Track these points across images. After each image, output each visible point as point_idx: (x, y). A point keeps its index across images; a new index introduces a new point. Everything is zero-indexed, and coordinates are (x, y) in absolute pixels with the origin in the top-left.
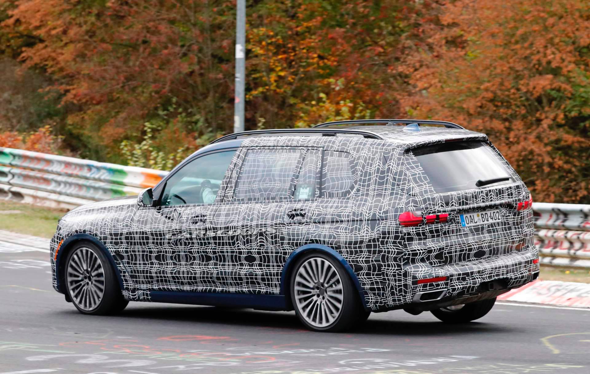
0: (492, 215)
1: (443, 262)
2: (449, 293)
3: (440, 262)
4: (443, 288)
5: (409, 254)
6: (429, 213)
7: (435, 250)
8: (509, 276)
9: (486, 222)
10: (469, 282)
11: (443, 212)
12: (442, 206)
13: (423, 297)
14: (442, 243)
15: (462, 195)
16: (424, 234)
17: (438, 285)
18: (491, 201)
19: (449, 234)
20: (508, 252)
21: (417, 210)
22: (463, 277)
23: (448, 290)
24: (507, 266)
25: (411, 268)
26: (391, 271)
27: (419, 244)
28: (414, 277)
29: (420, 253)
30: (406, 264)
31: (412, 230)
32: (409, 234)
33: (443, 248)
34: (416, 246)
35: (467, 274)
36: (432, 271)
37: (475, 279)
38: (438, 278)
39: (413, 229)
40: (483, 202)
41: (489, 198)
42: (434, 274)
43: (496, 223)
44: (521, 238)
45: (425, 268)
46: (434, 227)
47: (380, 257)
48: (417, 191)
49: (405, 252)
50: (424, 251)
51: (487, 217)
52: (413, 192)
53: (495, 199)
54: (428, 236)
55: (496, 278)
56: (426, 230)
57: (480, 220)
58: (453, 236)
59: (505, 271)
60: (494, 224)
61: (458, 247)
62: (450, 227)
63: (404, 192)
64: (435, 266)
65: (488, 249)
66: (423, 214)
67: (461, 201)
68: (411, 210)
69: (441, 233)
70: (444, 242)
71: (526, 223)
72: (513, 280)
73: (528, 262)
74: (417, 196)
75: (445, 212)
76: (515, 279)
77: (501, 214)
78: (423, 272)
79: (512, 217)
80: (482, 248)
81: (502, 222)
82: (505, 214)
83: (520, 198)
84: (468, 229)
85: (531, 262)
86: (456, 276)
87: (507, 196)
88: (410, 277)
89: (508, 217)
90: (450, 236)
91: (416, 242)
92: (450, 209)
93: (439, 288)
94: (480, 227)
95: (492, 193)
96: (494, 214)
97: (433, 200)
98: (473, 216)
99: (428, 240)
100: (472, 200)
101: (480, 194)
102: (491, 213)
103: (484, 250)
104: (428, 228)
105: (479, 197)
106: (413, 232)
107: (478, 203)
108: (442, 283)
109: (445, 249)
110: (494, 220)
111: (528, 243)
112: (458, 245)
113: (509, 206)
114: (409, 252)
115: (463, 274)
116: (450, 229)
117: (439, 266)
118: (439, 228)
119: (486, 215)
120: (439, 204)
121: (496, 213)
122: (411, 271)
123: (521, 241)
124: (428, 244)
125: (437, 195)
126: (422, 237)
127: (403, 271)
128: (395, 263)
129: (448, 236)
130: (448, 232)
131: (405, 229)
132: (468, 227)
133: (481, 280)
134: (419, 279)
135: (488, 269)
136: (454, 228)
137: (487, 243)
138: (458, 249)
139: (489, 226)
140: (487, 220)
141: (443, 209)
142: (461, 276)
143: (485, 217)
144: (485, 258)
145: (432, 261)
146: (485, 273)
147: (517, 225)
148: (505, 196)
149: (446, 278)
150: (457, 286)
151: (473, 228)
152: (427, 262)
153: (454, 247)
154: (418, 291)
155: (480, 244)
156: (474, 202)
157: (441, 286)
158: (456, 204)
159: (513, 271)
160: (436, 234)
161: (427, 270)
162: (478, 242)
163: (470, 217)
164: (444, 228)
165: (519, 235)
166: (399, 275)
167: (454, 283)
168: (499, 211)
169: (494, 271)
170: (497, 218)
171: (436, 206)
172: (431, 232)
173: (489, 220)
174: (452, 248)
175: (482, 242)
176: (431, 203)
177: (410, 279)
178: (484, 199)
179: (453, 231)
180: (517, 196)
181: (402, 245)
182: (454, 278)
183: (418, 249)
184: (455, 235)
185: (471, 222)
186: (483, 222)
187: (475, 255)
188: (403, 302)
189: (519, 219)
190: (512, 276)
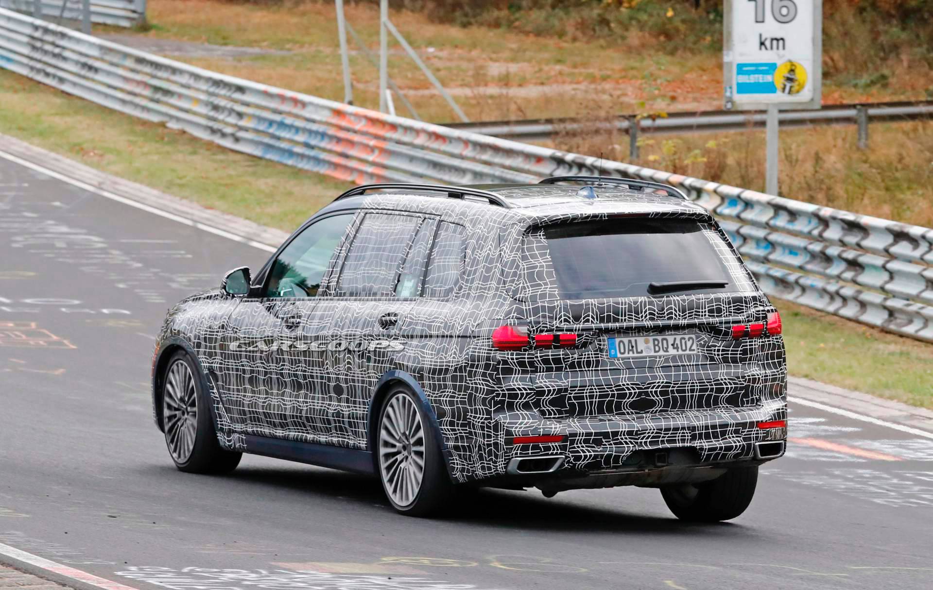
0: (678, 342)
1: (566, 412)
2: (568, 462)
3: (560, 412)
4: (556, 454)
5: (504, 396)
6: (542, 331)
7: (549, 391)
8: (697, 444)
9: (661, 353)
10: (609, 448)
11: (568, 330)
12: (565, 320)
13: (522, 465)
14: (565, 381)
15: (609, 306)
16: (531, 364)
17: (548, 448)
18: (671, 318)
19: (580, 367)
20: (708, 405)
21: (520, 324)
22: (599, 439)
23: (567, 457)
24: (693, 429)
25: (505, 418)
26: (478, 420)
27: (522, 380)
28: (509, 433)
29: (522, 394)
30: (499, 410)
31: (510, 356)
32: (505, 362)
33: (566, 390)
34: (516, 382)
35: (606, 435)
36: (539, 425)
37: (621, 443)
38: (548, 437)
39: (512, 354)
40: (652, 319)
41: (666, 314)
42: (542, 430)
43: (684, 356)
44: (740, 384)
45: (529, 419)
46: (550, 354)
47: (467, 397)
48: (529, 294)
49: (498, 391)
50: (529, 392)
51: (665, 345)
52: (522, 295)
53: (679, 315)
54: (540, 367)
55: (667, 444)
56: (537, 357)
57: (648, 348)
58: (589, 370)
59: (688, 436)
60: (680, 356)
61: (595, 389)
62: (583, 357)
63: (510, 294)
64: (551, 418)
65: (661, 398)
66: (531, 332)
67: (606, 314)
68: (511, 324)
69: (564, 365)
70: (570, 380)
71: (758, 360)
72: (705, 451)
73: (744, 425)
74: (525, 302)
75: (571, 330)
76: (710, 450)
77: (698, 341)
78: (524, 425)
79: (721, 348)
80: (647, 394)
81: (698, 356)
82: (705, 342)
83: (740, 317)
84: (621, 362)
85: (752, 424)
86: (582, 436)
87: (707, 313)
88: (502, 432)
89: (713, 348)
90: (583, 371)
91: (516, 376)
92: (581, 326)
93: (550, 452)
94: (648, 359)
95: (673, 306)
96: (683, 341)
97: (551, 309)
98: (636, 341)
99: (539, 374)
100: (628, 315)
101: (645, 306)
102: (675, 339)
103: (652, 398)
104: (539, 355)
105: (644, 311)
106: (512, 359)
107: (641, 319)
108: (556, 446)
109: (571, 390)
110: (680, 350)
111: (760, 393)
112: (597, 386)
113: (713, 330)
114: (503, 390)
115: (596, 434)
116: (582, 360)
117: (558, 418)
118: (562, 356)
119: (665, 342)
120: (561, 317)
121: (687, 339)
122: (505, 423)
123: (741, 389)
124: (538, 381)
125: (560, 302)
126: (529, 369)
127: (493, 421)
128: (483, 407)
129: (578, 370)
130: (579, 363)
131: (500, 354)
132: (622, 359)
133: (635, 446)
134: (516, 435)
135: (650, 430)
136: (591, 359)
137: (658, 387)
138: (596, 392)
139: (667, 360)
140: (665, 349)
141: (567, 325)
142: (593, 437)
143: (660, 345)
144: (656, 412)
145: (544, 408)
146: (643, 436)
147: (733, 363)
148: (702, 312)
149: (564, 438)
150: (584, 452)
151: (631, 360)
152: (535, 410)
153: (587, 389)
154: (514, 456)
155: (643, 387)
156: (632, 318)
157: (554, 450)
158: (594, 319)
159: (707, 436)
160: (554, 366)
161: (532, 423)
162: (639, 385)
163: (630, 342)
164: (571, 356)
165: (735, 380)
166: (489, 427)
167: (578, 447)
168: (693, 336)
169: (664, 434)
170: (688, 348)
171: (556, 320)
172: (546, 361)
173: (669, 350)
174: (584, 390)
175: (648, 384)
176: (547, 314)
177: (503, 434)
178: (654, 315)
179: (588, 364)
180: (733, 314)
181: (493, 380)
182: (578, 438)
183: (520, 387)
184: (592, 370)
185: (631, 350)
186: (655, 352)
187: (633, 405)
188: (494, 471)
189: (739, 352)
190: (704, 444)
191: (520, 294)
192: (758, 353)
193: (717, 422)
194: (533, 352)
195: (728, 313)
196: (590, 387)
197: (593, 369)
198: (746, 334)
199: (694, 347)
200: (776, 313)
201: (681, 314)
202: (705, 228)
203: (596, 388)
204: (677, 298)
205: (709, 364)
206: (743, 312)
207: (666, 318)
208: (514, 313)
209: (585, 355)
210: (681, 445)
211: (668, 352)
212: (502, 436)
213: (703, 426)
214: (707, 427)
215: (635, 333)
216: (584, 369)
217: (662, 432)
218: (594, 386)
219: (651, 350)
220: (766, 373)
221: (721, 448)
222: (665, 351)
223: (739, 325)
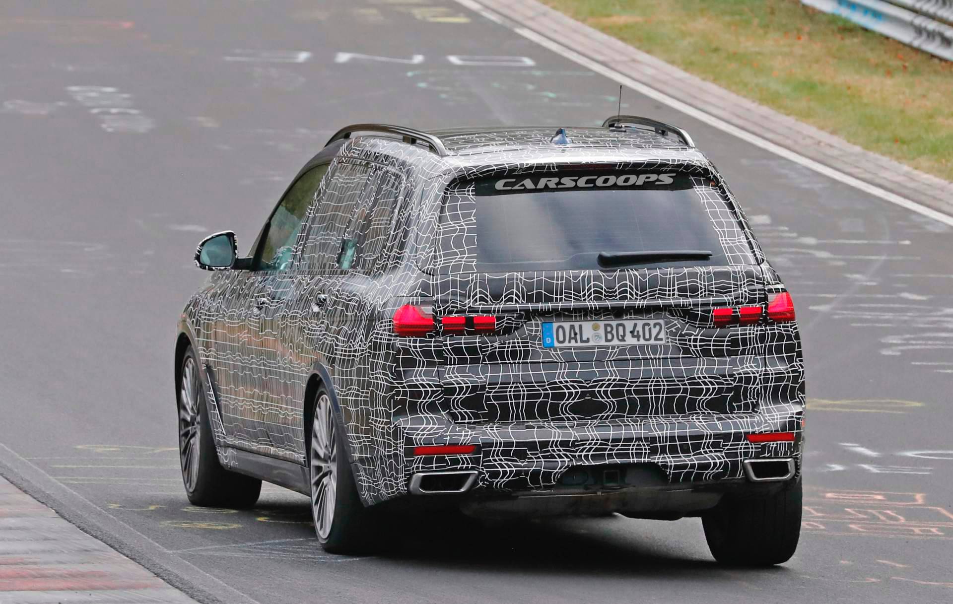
0: (639, 328)
1: (484, 416)
2: (483, 479)
3: (476, 416)
4: (467, 469)
5: (405, 393)
6: (451, 312)
7: (461, 388)
8: (658, 459)
9: (616, 342)
10: (536, 463)
11: (482, 312)
12: (481, 299)
13: (426, 482)
14: (482, 375)
15: (540, 281)
16: (439, 354)
17: (455, 462)
18: (625, 298)
19: (503, 358)
20: (681, 410)
21: (423, 303)
22: (522, 450)
23: (480, 473)
24: (653, 440)
25: (406, 422)
26: (380, 422)
27: (426, 374)
28: (409, 441)
29: (427, 392)
30: (400, 412)
31: (412, 344)
32: (406, 351)
33: (483, 388)
34: (420, 377)
35: (532, 446)
36: (446, 432)
37: (553, 457)
38: (455, 448)
39: (415, 341)
40: (597, 299)
41: (617, 293)
42: (448, 438)
43: (648, 347)
44: (727, 384)
45: (434, 424)
46: (463, 341)
47: (369, 395)
48: (440, 264)
49: (398, 387)
50: (435, 389)
51: (621, 332)
52: (431, 266)
53: (637, 294)
54: (451, 358)
55: (616, 459)
56: (446, 345)
57: (598, 336)
58: (515, 363)
59: (645, 449)
60: (642, 347)
61: (522, 387)
62: (507, 345)
63: (419, 265)
64: (464, 423)
65: (613, 400)
66: (436, 313)
67: (535, 292)
68: (412, 302)
69: (482, 356)
70: (489, 375)
71: (755, 354)
72: (670, 469)
73: (726, 437)
74: (433, 275)
75: (489, 312)
76: (676, 467)
77: (668, 328)
78: (428, 431)
79: (699, 337)
80: (593, 394)
81: (666, 348)
82: (677, 329)
83: (726, 298)
84: (559, 352)
85: (738, 437)
86: (500, 447)
87: (676, 292)
89: (687, 337)
90: (506, 363)
91: (420, 369)
92: (501, 306)
93: (459, 466)
94: (596, 350)
95: (628, 282)
96: (647, 328)
97: (464, 285)
98: (581, 327)
99: (449, 366)
100: (565, 293)
101: (589, 282)
102: (635, 325)
103: (601, 399)
104: (448, 342)
105: (587, 288)
106: (415, 347)
107: (582, 299)
108: (466, 458)
109: (489, 388)
110: (641, 339)
111: (758, 396)
112: (524, 383)
113: (687, 313)
114: (404, 387)
115: (519, 444)
116: (506, 349)
117: (474, 423)
118: (478, 345)
119: (621, 329)
120: (475, 295)
121: (652, 326)
122: (405, 428)
123: (729, 390)
124: (447, 376)
125: (476, 277)
126: (436, 360)
127: (392, 426)
128: (383, 409)
129: (500, 362)
130: (501, 354)
131: (400, 340)
132: (561, 349)
133: (571, 460)
134: (417, 444)
135: (592, 440)
136: (518, 349)
137: (608, 386)
139: (622, 351)
140: (620, 338)
141: (483, 305)
142: (514, 448)
143: (614, 332)
144: (607, 418)
145: (455, 411)
146: (582, 447)
147: (716, 356)
148: (669, 291)
149: (475, 449)
150: (502, 467)
151: (573, 351)
152: (442, 413)
153: (511, 387)
154: (415, 471)
155: (588, 386)
156: (571, 298)
157: (463, 463)
158: (519, 298)
159: (673, 450)
160: (468, 357)
161: (437, 429)
162: (581, 382)
163: (572, 327)
164: (490, 344)
165: (719, 378)
166: (388, 434)
167: (495, 460)
168: (662, 322)
169: (612, 446)
170: (654, 336)
171: (469, 298)
172: (457, 351)
173: (625, 338)
174: (507, 388)
175: (594, 382)
176: (458, 290)
177: (403, 442)
178: (601, 293)
179: (514, 354)
180: (714, 293)
181: (392, 374)
182: (493, 448)
183: (424, 383)
184: (519, 363)
185: (573, 338)
186: (607, 340)
187: (574, 409)
188: (396, 490)
189: (725, 343)
190: (668, 460)
191: (429, 265)
192: (756, 345)
193: (688, 432)
194: (441, 339)
195: (707, 293)
196: (515, 385)
197: (521, 361)
198: (735, 320)
199: (662, 335)
200: (785, 293)
201: (639, 293)
202: (699, 183)
203: (523, 385)
204: (634, 273)
205: (682, 358)
206: (731, 292)
207: (618, 297)
208: (418, 289)
209: (509, 343)
210: (635, 460)
211: (625, 341)
212: (401, 445)
213: (666, 437)
214: (672, 439)
215: (580, 316)
216: (508, 362)
217: (609, 444)
218: (520, 383)
219: (600, 338)
220: (766, 370)
221: (693, 466)
222: (620, 340)
223: (723, 307)
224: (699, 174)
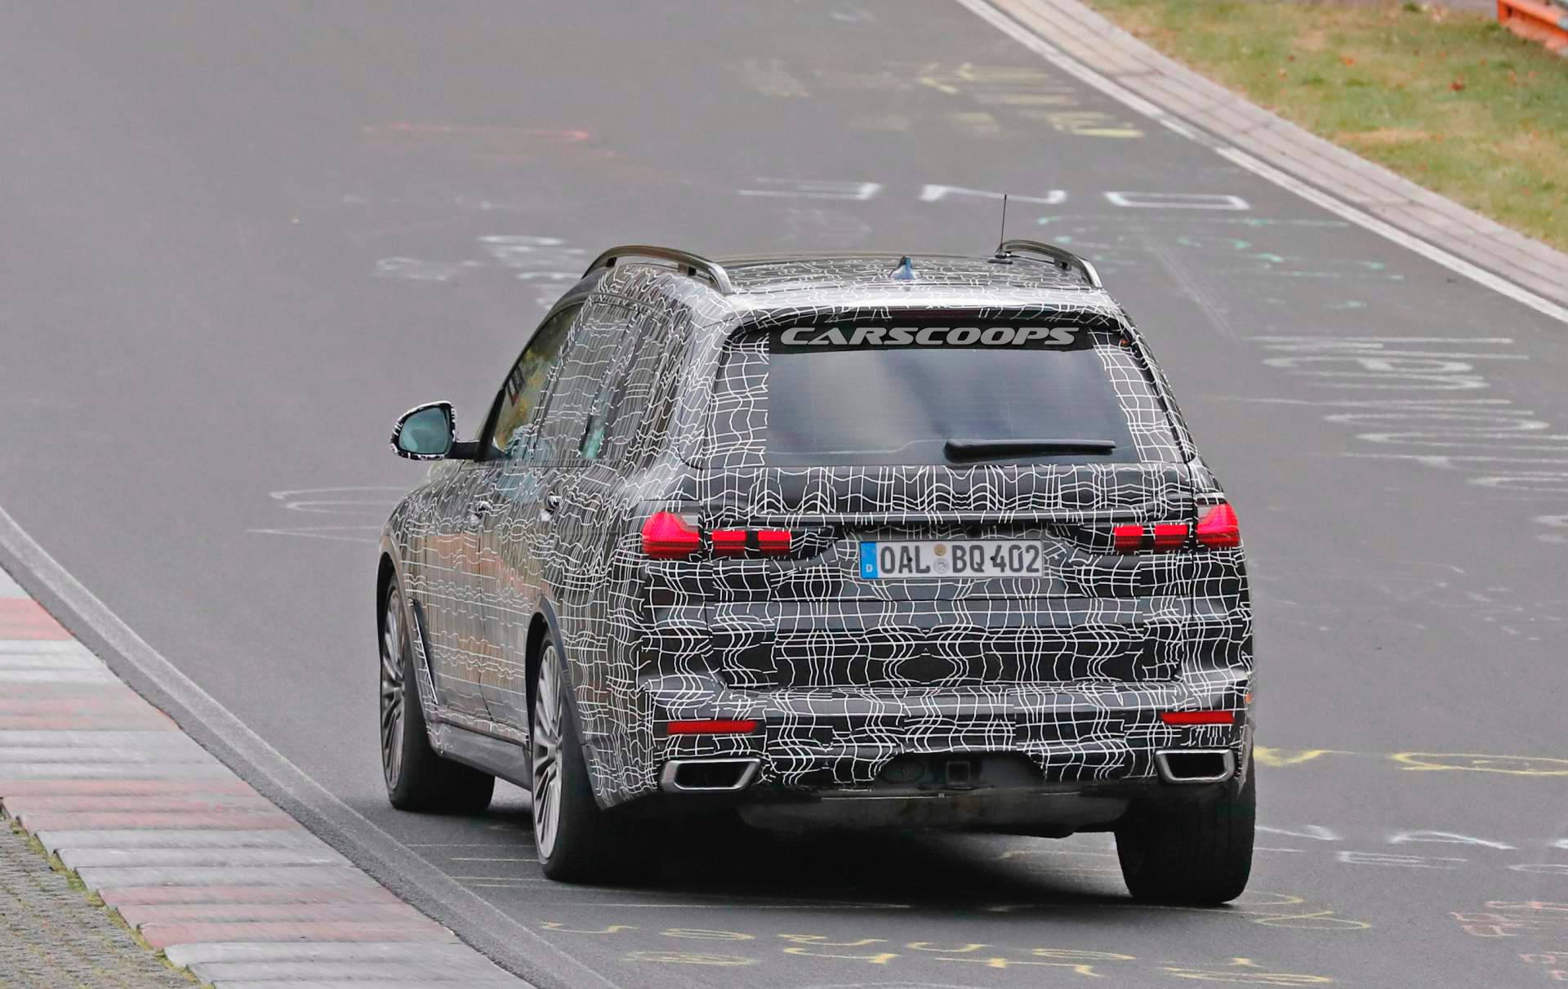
0: (1005, 553)
1: (773, 678)
2: (767, 771)
3: (760, 678)
4: (744, 755)
5: (657, 642)
6: (725, 524)
7: (738, 637)
8: (1027, 747)
9: (968, 572)
10: (847, 749)
11: (772, 524)
12: (770, 505)
13: (683, 775)
14: (769, 619)
15: (856, 482)
16: (708, 585)
17: (728, 744)
18: (981, 508)
19: (800, 594)
20: (1064, 675)
21: (685, 510)
22: (825, 729)
24: (1021, 717)
25: (658, 685)
26: (620, 688)
27: (688, 614)
28: (661, 713)
29: (688, 641)
30: (646, 672)
31: (669, 569)
32: (660, 581)
33: (771, 636)
34: (679, 619)
35: (839, 723)
36: (714, 700)
37: (870, 740)
38: (727, 724)
39: (672, 566)
40: (943, 508)
41: (971, 500)
42: (718, 709)
43: (1017, 580)
44: (1133, 638)
45: (698, 688)
46: (742, 567)
47: (607, 644)
48: (711, 453)
49: (646, 634)
50: (700, 637)
51: (977, 559)
52: (698, 456)
53: (1000, 503)
54: (724, 592)
55: (965, 746)
56: (717, 573)
57: (943, 563)
58: (818, 601)
59: (1008, 731)
60: (1007, 581)
61: (828, 636)
62: (807, 575)
63: (681, 453)
64: (743, 688)
65: (964, 658)
66: (704, 524)
67: (849, 496)
68: (670, 509)
69: (770, 590)
70: (780, 617)
71: (1177, 594)
72: (1045, 762)
73: (1130, 716)
74: (701, 469)
75: (781, 524)
76: (1054, 759)
77: (1047, 554)
78: (689, 698)
79: (1093, 568)
80: (933, 649)
81: (1045, 582)
82: (1062, 555)
83: (1133, 511)
84: (884, 587)
85: (1147, 716)
86: (793, 724)
87: (1060, 501)
88: (650, 712)
89: (1076, 568)
90: (806, 601)
91: (679, 606)
92: (800, 516)
93: (732, 752)
94: (939, 584)
95: (988, 485)
96: (1016, 553)
97: (745, 484)
98: (917, 549)
99: (721, 604)
100: (895, 498)
101: (930, 484)
102: (999, 548)
103: (945, 657)
104: (720, 569)
105: (926, 492)
106: (672, 575)
107: (920, 508)
108: (742, 739)
109: (779, 637)
110: (1007, 568)
111: (1180, 657)
112: (831, 631)
113: (1076, 532)
114: (655, 633)
115: (820, 720)
116: (806, 581)
117: (758, 688)
118: (764, 573)
119: (977, 553)
120: (762, 498)
121: (1024, 549)
122: (655, 694)
123: (1136, 647)
124: (718, 618)
125: (764, 472)
126: (703, 594)
127: (638, 690)
128: (626, 665)
129: (796, 599)
130: (799, 587)
131: (651, 564)
132: (888, 582)
133: (898, 746)
134: (672, 718)
135: (930, 716)
136: (823, 580)
137: (957, 637)
138: (831, 642)
139: (978, 587)
140: (976, 566)
141: (773, 514)
142: (813, 726)
143: (967, 558)
144: (953, 684)
145: (728, 669)
147: (1119, 596)
148: (1049, 498)
149: (757, 726)
150: (796, 753)
151: (905, 585)
152: (710, 672)
153: (812, 636)
154: (668, 756)
155: (926, 637)
156: (903, 506)
157: (739, 747)
158: (825, 504)
159: (1050, 733)
160: (750, 591)
161: (703, 695)
162: (916, 631)
163: (905, 550)
164: (782, 573)
165: (1121, 629)
166: (632, 702)
167: (785, 744)
168: (1038, 544)
169: (958, 725)
170: (1026, 564)
171: (752, 503)
172: (734, 581)
173: (983, 568)
174: (807, 637)
175: (936, 630)
176: (737, 492)
177: (652, 714)
178: (948, 501)
179: (818, 588)
180: (1117, 504)
181: (638, 613)
182: (783, 726)
183: (684, 627)
184: (824, 601)
185: (906, 566)
186: (956, 570)
187: (905, 670)
188: (642, 785)
189: (1132, 578)
190: (1042, 748)
191: (697, 454)
192: (1178, 581)
193: (1072, 707)
194: (711, 563)
195: (1106, 503)
196: (818, 633)
197: (827, 598)
198: (1147, 544)
199: (1038, 564)
200: (1223, 506)
201: (1004, 501)
202: (1103, 341)
203: (831, 634)
204: (998, 471)
205: (1068, 598)
206: (1142, 501)
207: (972, 507)
208: (679, 489)
209: (810, 571)
210: (994, 747)
211: (982, 571)
212: (650, 718)
214: (1049, 717)
215: (917, 534)
216: (808, 599)
217: (955, 723)
218: (825, 631)
219: (946, 566)
220: (1192, 619)
221: (1079, 758)
222: (976, 570)
223: (1129, 524)
224: (1103, 328)
